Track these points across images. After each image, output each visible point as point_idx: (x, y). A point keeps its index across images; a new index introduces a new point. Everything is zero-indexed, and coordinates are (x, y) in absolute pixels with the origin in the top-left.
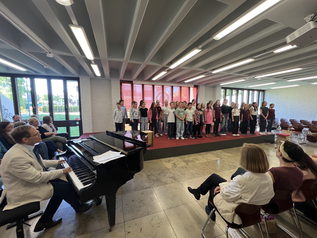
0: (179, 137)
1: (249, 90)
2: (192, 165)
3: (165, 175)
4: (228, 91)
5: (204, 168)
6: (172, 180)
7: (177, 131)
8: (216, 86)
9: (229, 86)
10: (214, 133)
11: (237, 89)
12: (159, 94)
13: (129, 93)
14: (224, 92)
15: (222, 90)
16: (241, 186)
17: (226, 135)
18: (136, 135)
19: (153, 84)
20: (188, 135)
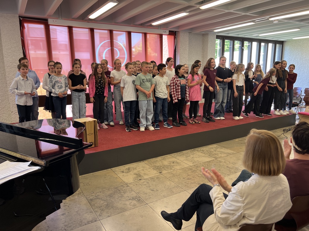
0: (145, 125)
1: (260, 41)
2: (169, 173)
3: (122, 196)
4: (227, 42)
5: (189, 177)
6: (134, 202)
7: (141, 116)
8: (207, 34)
9: (228, 34)
10: (204, 116)
11: (242, 40)
12: (103, 47)
13: (41, 43)
14: (220, 44)
15: (218, 41)
16: (243, 199)
17: (224, 118)
18: (62, 126)
19: (92, 26)
20: (160, 121)
